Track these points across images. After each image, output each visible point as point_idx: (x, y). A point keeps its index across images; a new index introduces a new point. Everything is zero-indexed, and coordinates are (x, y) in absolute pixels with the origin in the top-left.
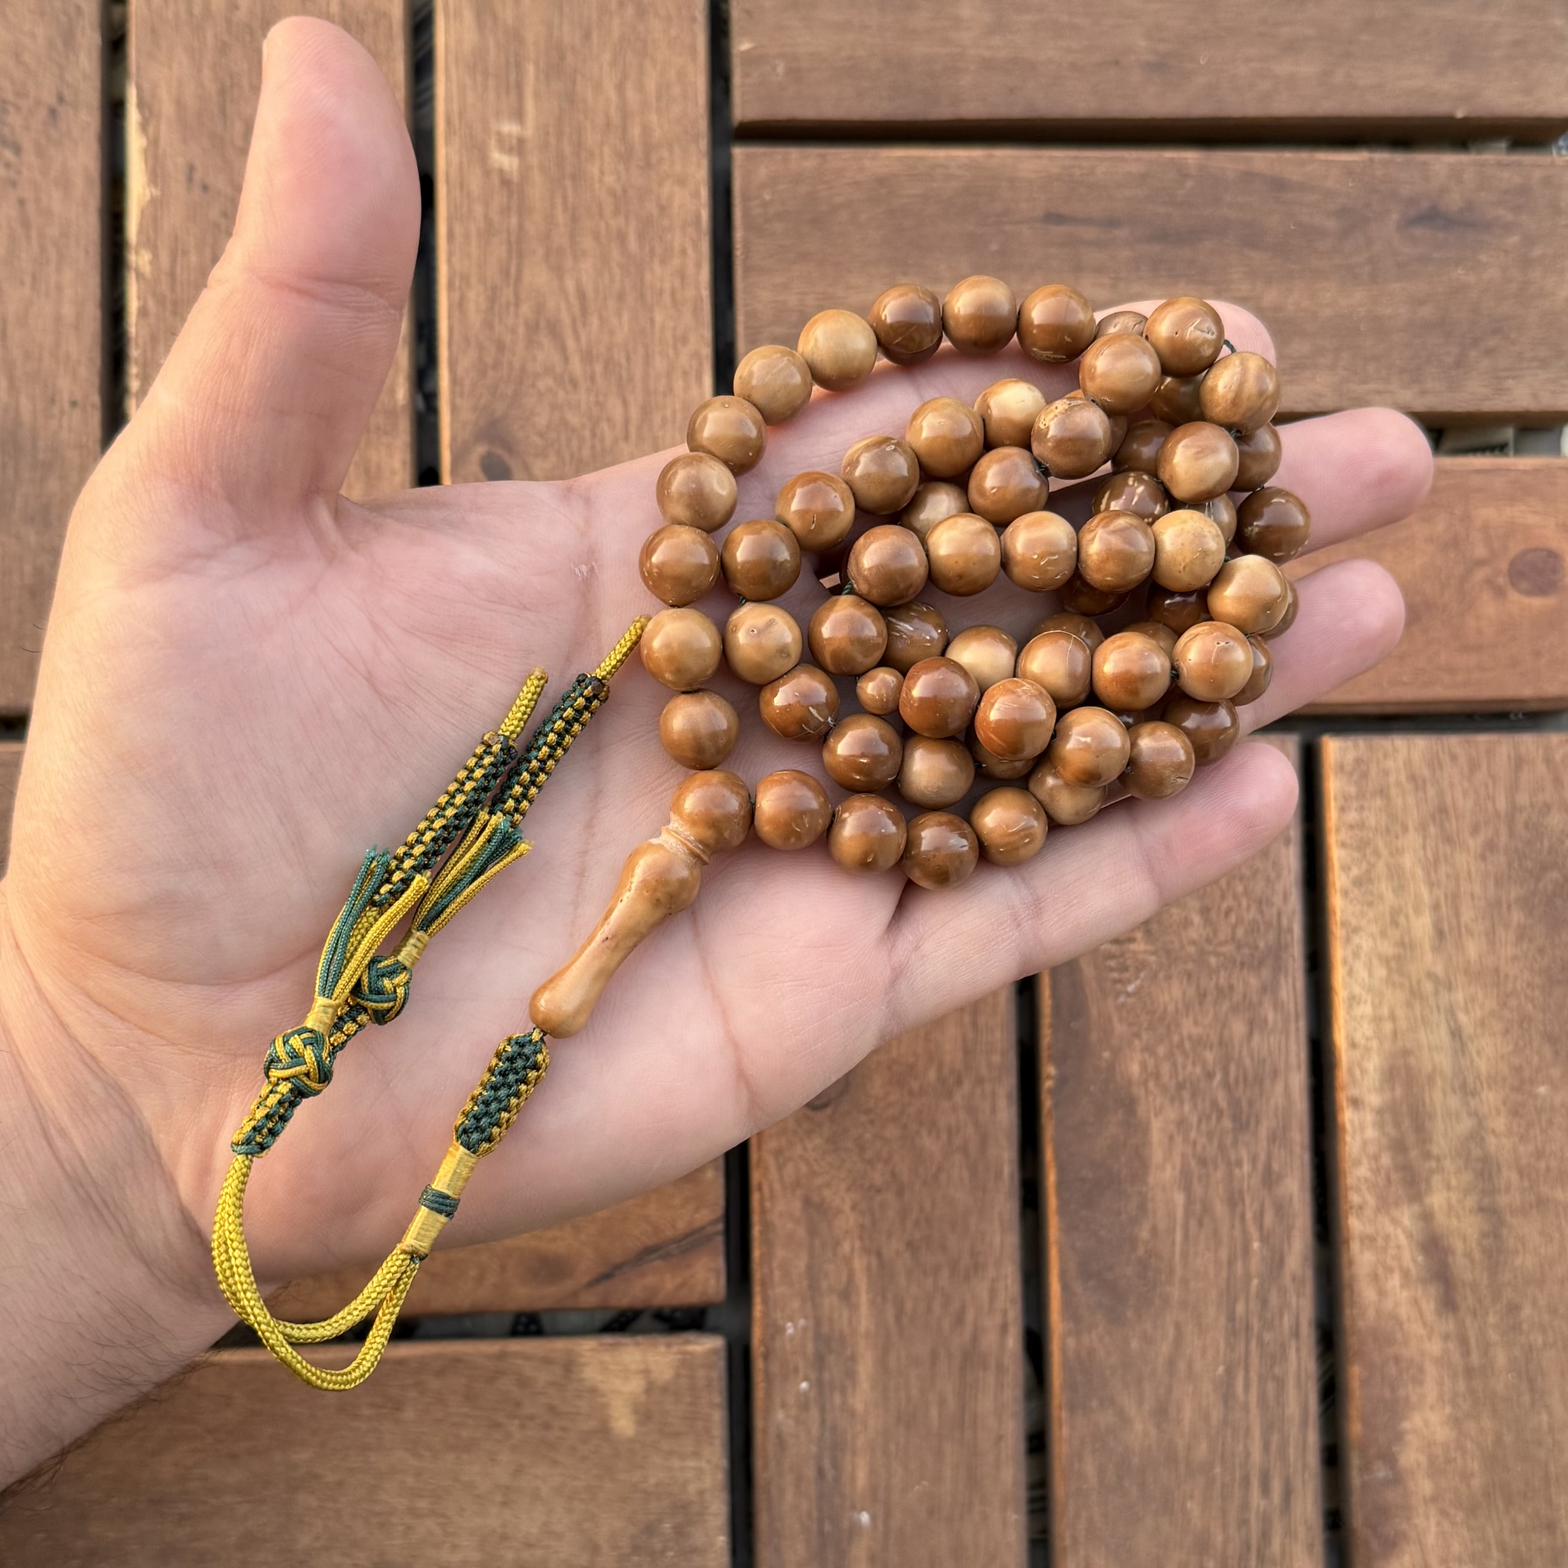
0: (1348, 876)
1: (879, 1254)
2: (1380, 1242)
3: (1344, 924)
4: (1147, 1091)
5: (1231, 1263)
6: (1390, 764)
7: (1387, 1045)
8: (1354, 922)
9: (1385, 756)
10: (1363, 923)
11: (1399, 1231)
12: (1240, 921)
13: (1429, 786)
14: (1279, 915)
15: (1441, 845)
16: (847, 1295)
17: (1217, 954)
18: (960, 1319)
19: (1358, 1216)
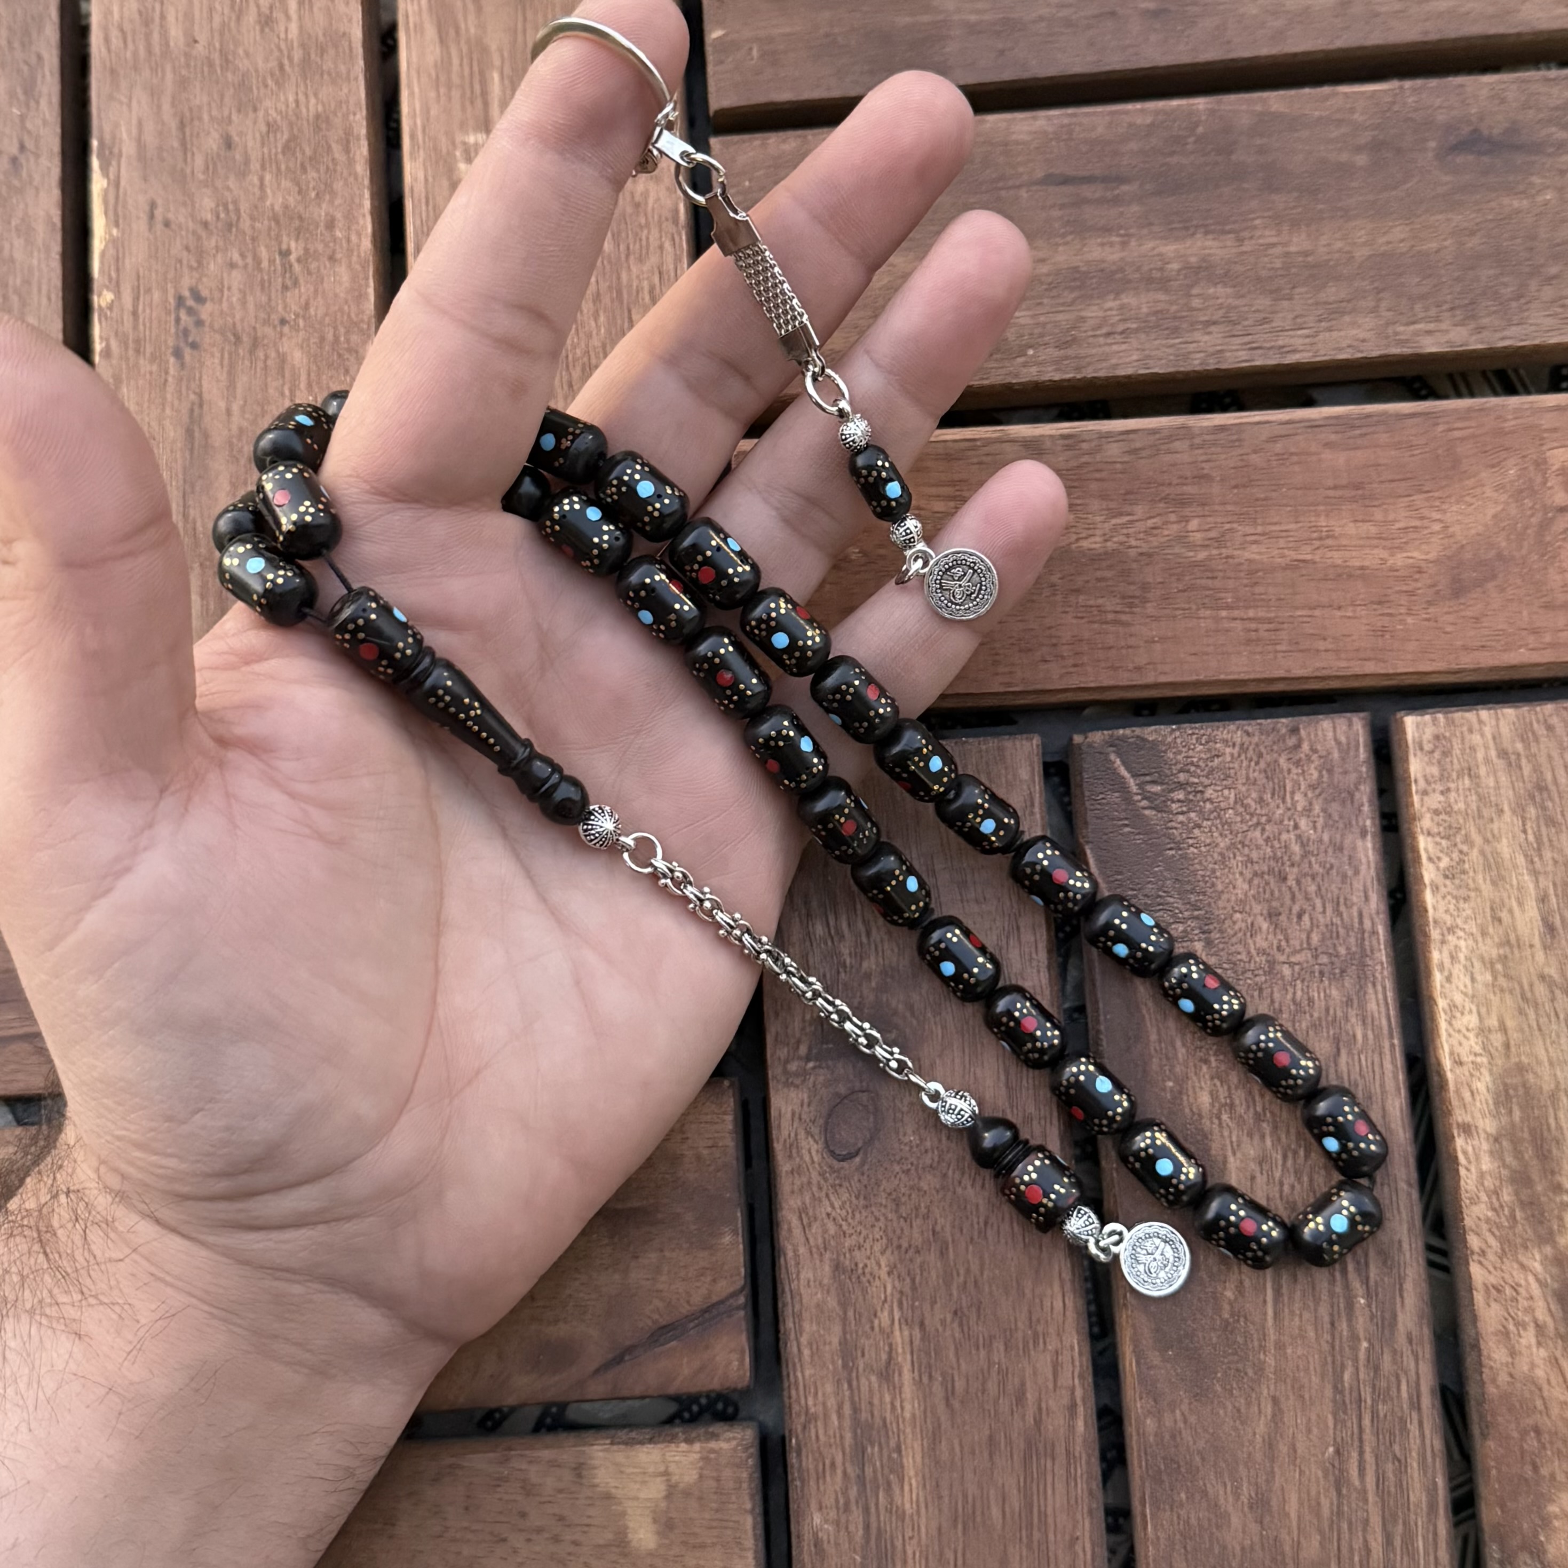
0: (1438, 868)
1: (922, 1325)
2: (1508, 1291)
3: (1435, 922)
4: (1220, 1125)
5: (1332, 1324)
6: (1476, 739)
7: (1500, 1062)
8: (1449, 920)
9: (1471, 731)
10: (1459, 921)
11: (1531, 1279)
12: (1314, 924)
13: (1524, 762)
14: (1361, 915)
15: (1543, 829)
16: (887, 1373)
17: (1292, 964)
18: (1020, 1398)
19: (1480, 1263)
